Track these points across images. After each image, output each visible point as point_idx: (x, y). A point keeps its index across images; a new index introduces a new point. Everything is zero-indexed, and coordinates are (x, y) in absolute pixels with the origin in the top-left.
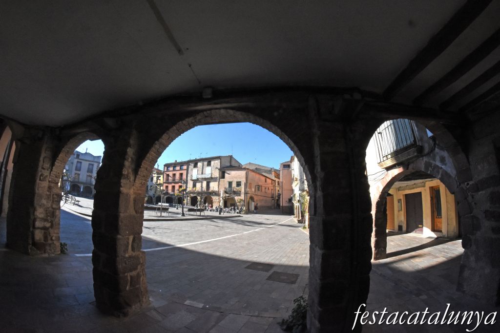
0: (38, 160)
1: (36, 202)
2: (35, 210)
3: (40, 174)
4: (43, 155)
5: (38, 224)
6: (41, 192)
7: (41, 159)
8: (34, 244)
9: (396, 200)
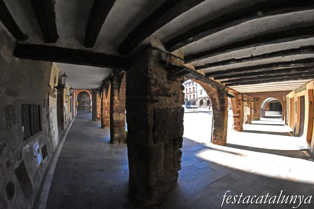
0: (96, 97)
1: (97, 107)
2: (97, 109)
3: (97, 101)
4: (97, 96)
5: (98, 113)
6: (98, 105)
7: (97, 97)
8: (97, 118)
9: (295, 102)
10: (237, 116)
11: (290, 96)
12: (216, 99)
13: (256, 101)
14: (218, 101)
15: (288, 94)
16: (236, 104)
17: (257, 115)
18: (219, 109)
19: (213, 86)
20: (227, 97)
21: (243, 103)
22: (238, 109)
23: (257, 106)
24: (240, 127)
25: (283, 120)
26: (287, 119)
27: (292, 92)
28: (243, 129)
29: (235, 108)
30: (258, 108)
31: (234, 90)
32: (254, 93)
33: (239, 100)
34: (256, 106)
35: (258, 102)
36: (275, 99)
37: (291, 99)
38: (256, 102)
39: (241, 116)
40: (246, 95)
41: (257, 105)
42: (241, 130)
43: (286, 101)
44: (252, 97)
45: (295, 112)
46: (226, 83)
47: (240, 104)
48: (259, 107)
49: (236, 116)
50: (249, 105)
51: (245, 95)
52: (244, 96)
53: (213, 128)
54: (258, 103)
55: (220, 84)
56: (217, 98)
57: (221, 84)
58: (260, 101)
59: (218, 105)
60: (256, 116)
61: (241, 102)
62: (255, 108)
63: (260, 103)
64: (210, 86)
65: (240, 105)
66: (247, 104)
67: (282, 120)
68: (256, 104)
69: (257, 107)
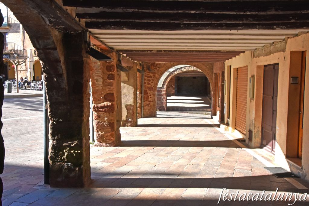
9: (249, 76)
10: (104, 107)
11: (235, 63)
12: (60, 62)
13: (147, 71)
14: (63, 67)
15: (231, 58)
16: (103, 78)
17: (148, 105)
18: (67, 88)
19: (55, 24)
20: (87, 57)
21: (120, 76)
22: (107, 91)
23: (149, 84)
24: (115, 136)
25: (215, 114)
26: (225, 112)
27: (242, 54)
28: (122, 139)
29: (100, 87)
30: (150, 89)
31: (101, 41)
32: (151, 51)
33: (109, 68)
34: (145, 83)
35: (152, 75)
36: (192, 68)
37: (237, 70)
38: (146, 73)
39: (116, 106)
40: (127, 56)
41: (149, 80)
42: (118, 142)
43: (223, 73)
44: (138, 61)
45: (248, 99)
46: (89, 20)
47: (111, 77)
48: (153, 84)
49: (102, 107)
50: (132, 80)
51: (125, 55)
52: (123, 56)
53: (51, 143)
54: (151, 77)
55: (74, 19)
56: (62, 59)
57: (77, 19)
58: (156, 71)
59: (65, 76)
60: (146, 108)
61: (115, 72)
62: (144, 89)
63: (156, 75)
64: (48, 23)
65: (113, 79)
66: (126, 78)
67: (210, 116)
68: (146, 78)
69: (149, 86)
